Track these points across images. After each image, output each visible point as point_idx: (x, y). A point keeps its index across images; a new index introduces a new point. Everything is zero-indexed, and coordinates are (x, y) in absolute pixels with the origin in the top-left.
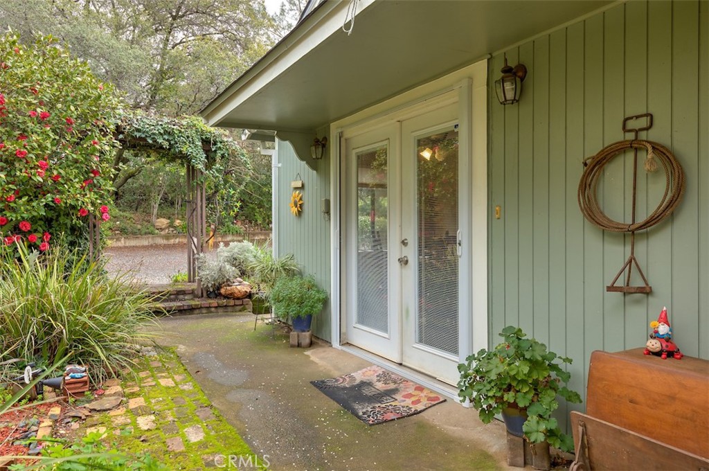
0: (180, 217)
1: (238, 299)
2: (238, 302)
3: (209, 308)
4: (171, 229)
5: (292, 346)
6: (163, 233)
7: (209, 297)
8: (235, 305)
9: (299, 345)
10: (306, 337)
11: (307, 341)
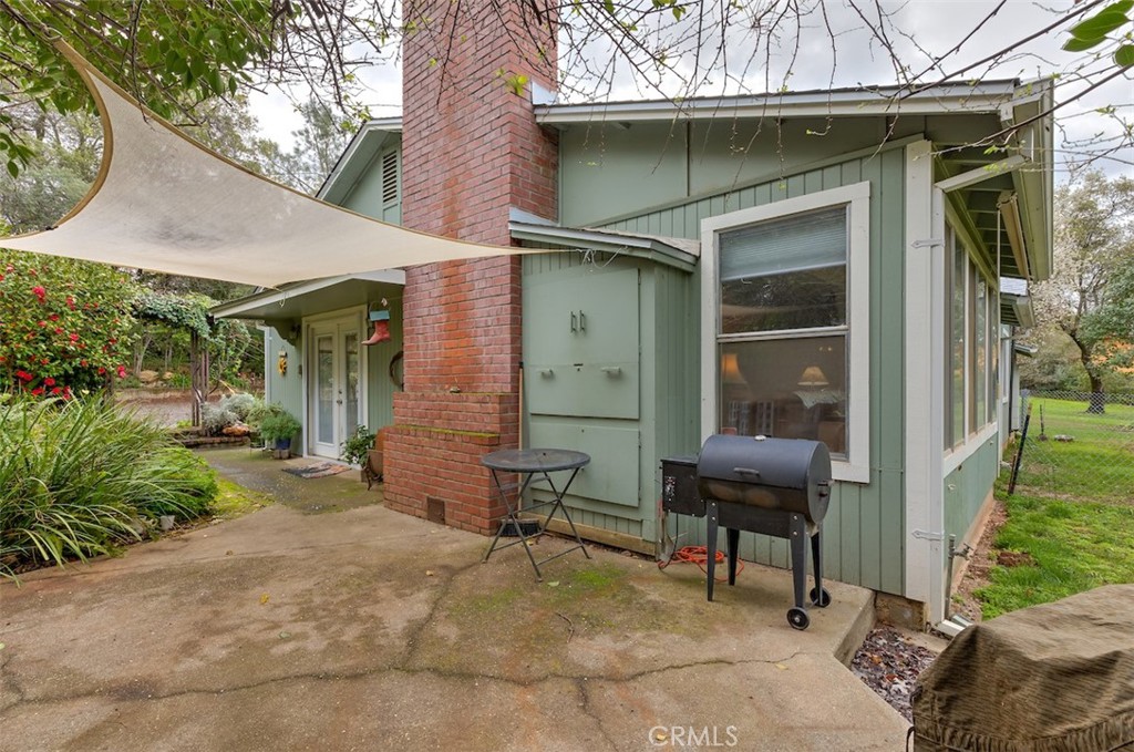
0: (171, 369)
1: (238, 436)
2: (238, 439)
3: (212, 444)
4: (160, 382)
5: (276, 459)
6: (150, 386)
7: (212, 436)
8: (235, 442)
9: (281, 458)
10: (286, 453)
11: (287, 455)
